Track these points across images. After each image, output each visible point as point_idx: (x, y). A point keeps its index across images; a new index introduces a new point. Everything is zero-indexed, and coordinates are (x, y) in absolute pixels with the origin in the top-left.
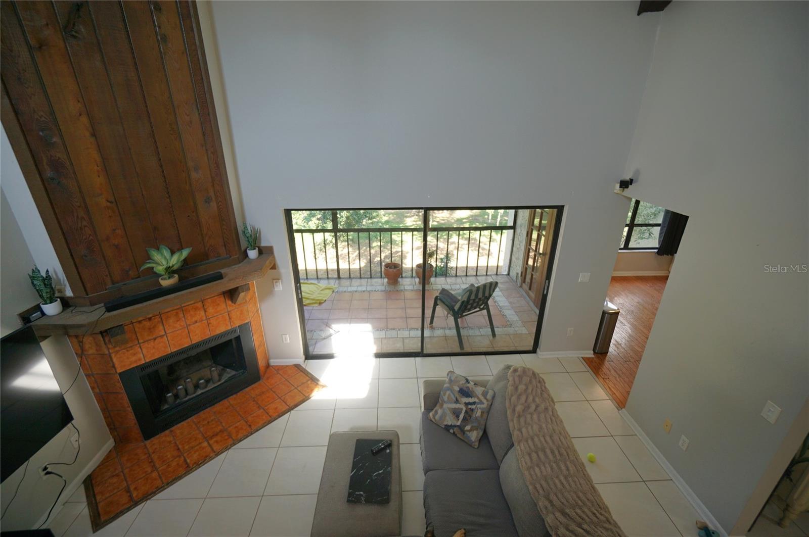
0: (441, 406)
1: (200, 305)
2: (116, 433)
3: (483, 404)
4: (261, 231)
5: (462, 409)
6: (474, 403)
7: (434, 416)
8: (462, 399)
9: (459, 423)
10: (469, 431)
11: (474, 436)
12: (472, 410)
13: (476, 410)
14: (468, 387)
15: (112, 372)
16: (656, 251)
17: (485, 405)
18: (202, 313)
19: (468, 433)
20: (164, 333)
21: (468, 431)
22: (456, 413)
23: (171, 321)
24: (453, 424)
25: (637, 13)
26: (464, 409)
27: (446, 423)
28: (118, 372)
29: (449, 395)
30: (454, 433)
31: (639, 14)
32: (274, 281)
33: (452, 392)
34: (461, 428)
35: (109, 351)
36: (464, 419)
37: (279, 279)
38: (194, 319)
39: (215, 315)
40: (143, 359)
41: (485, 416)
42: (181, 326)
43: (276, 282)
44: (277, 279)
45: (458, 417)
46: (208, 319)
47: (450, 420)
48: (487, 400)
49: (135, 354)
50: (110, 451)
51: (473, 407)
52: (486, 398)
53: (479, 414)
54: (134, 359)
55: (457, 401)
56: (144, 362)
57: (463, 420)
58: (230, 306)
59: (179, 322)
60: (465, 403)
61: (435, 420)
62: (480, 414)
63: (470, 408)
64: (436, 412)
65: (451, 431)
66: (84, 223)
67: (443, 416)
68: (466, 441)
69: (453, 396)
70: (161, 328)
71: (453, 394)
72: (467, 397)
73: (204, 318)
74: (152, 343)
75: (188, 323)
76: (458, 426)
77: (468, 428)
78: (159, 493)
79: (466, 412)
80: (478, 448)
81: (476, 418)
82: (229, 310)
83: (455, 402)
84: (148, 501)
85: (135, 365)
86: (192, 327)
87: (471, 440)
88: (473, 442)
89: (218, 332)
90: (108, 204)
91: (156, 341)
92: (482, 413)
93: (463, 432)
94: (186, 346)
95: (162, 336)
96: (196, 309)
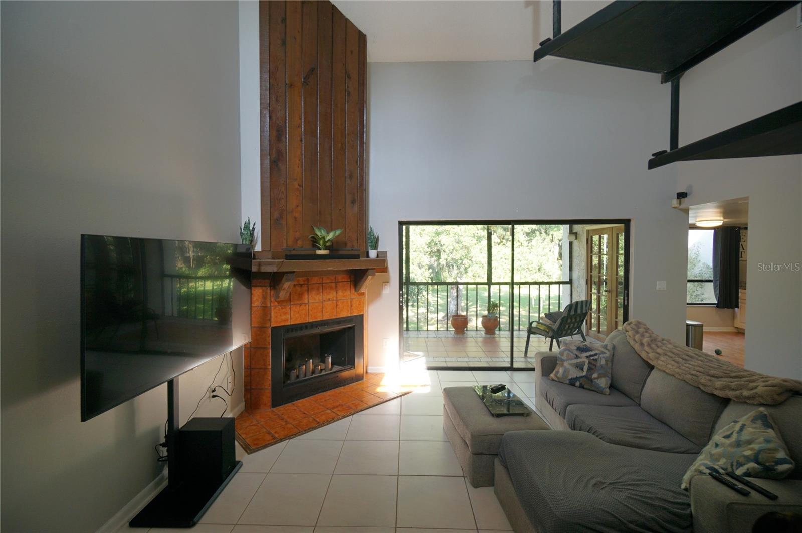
0: (562, 365)
1: (334, 285)
2: (249, 396)
3: (605, 353)
4: (380, 238)
5: (585, 362)
6: (596, 354)
7: (556, 375)
8: (582, 355)
9: (584, 374)
10: (598, 378)
11: (603, 383)
12: (596, 360)
13: (600, 359)
14: (586, 345)
15: (267, 326)
16: (715, 306)
17: (607, 354)
18: (335, 293)
19: (596, 380)
20: (307, 302)
21: (595, 378)
22: (580, 367)
23: (314, 292)
24: (578, 376)
25: (660, 82)
26: (587, 361)
27: (570, 377)
28: (272, 326)
29: (568, 353)
30: (581, 384)
31: (662, 83)
32: (384, 284)
33: (569, 351)
34: (588, 378)
35: (270, 304)
36: (590, 369)
37: (388, 282)
38: (329, 297)
39: (343, 298)
40: (289, 320)
41: (610, 364)
42: (319, 299)
43: (386, 285)
44: (387, 282)
45: (582, 369)
46: (337, 300)
47: (574, 373)
48: (608, 350)
49: (285, 313)
50: (242, 413)
51: (596, 357)
52: (607, 349)
53: (603, 362)
54: (284, 317)
55: (577, 357)
56: (289, 324)
57: (588, 369)
58: (353, 294)
59: (318, 296)
60: (586, 357)
61: (558, 378)
62: (605, 362)
63: (593, 359)
64: (558, 372)
65: (578, 384)
66: (283, 196)
67: (566, 371)
68: (596, 390)
69: (572, 354)
70: (307, 296)
71: (572, 352)
72: (586, 352)
73: (335, 298)
74: (298, 307)
75: (324, 299)
76: (584, 376)
77: (595, 375)
78: (299, 436)
79: (590, 363)
80: (609, 395)
81: (602, 366)
82: (352, 297)
83: (575, 358)
84: (291, 440)
85: (282, 324)
86: (326, 303)
87: (601, 387)
88: (603, 389)
89: (341, 316)
90: (298, 187)
91: (301, 306)
92: (606, 361)
93: (591, 380)
94: (319, 319)
95: (306, 304)
96: (331, 288)
